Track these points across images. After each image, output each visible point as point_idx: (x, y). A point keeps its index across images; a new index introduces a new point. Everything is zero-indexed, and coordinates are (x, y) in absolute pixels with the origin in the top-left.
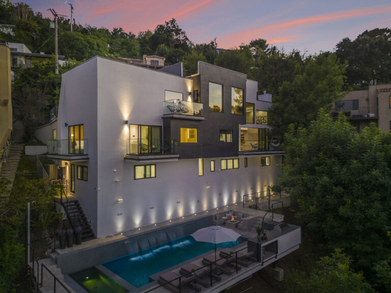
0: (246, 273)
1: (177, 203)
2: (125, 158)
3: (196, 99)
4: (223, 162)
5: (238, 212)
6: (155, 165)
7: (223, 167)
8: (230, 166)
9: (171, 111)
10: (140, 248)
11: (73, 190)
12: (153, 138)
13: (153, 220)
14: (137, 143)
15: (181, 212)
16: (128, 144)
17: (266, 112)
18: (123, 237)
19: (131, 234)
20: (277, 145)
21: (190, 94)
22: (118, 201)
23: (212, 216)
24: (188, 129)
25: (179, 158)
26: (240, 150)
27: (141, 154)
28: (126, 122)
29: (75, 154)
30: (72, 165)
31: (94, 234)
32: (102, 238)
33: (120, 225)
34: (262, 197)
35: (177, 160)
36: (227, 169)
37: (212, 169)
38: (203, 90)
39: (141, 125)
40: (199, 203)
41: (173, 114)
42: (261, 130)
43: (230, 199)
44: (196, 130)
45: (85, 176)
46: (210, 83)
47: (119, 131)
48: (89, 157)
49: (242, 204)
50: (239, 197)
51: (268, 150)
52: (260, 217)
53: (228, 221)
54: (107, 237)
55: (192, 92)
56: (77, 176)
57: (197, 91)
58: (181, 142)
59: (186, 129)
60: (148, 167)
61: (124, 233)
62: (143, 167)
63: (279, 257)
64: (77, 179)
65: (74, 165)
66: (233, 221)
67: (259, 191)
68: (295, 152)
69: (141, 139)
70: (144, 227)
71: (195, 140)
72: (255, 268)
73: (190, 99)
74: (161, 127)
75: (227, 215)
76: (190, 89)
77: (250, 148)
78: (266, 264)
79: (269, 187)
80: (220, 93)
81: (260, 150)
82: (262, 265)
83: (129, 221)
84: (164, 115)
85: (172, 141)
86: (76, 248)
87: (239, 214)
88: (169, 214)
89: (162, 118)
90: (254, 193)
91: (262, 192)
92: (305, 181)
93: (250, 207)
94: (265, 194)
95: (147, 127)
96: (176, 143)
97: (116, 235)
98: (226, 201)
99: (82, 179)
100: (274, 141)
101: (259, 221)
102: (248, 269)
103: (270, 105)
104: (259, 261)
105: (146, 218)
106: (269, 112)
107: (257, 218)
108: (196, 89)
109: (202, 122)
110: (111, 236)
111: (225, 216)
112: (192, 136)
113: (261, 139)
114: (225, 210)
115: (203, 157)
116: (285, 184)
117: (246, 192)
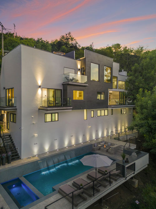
1: (71, 136)
2: (39, 109)
3: (83, 73)
4: (99, 112)
5: (108, 142)
6: (58, 113)
8: (103, 114)
9: (68, 80)
10: (48, 166)
11: (8, 128)
12: (56, 96)
13: (56, 147)
14: (47, 100)
15: (73, 142)
16: (41, 101)
17: (124, 82)
18: (38, 158)
19: (42, 156)
20: (130, 102)
21: (79, 70)
22: (35, 136)
23: (92, 144)
24: (78, 91)
25: (72, 109)
26: (109, 105)
27: (49, 107)
28: (40, 87)
29: (9, 106)
30: (8, 113)
31: (19, 156)
32: (25, 159)
34: (121, 132)
35: (71, 110)
36: (101, 116)
37: (92, 116)
38: (87, 68)
39: (49, 89)
40: (84, 136)
41: (69, 82)
42: (121, 92)
43: (103, 133)
44: (82, 92)
45: (14, 120)
46: (91, 64)
47: (35, 92)
48: (17, 108)
49: (110, 136)
50: (108, 132)
51: (125, 105)
52: (121, 146)
53: (102, 148)
54: (27, 158)
55: (81, 69)
56: (11, 120)
57: (84, 68)
58: (74, 99)
59: (76, 91)
60: (53, 115)
61: (38, 155)
62: (50, 114)
64: (11, 121)
65: (9, 113)
66: (105, 148)
67: (119, 129)
68: (143, 106)
69: (49, 97)
70: (51, 152)
71: (82, 98)
72: (122, 181)
73: (79, 73)
74: (61, 90)
75: (101, 143)
76: (79, 67)
77: (115, 103)
80: (97, 70)
81: (120, 104)
82: (126, 179)
83: (41, 148)
84: (64, 82)
85: (68, 98)
86: (7, 166)
87: (109, 143)
88: (66, 143)
89: (62, 84)
90: (117, 130)
91: (121, 130)
92: (150, 124)
93: (115, 139)
94: (123, 131)
95: (53, 90)
96: (71, 100)
97: (33, 157)
98: (100, 135)
99: (13, 122)
100: (128, 99)
101: (121, 148)
102: (117, 183)
103: (126, 78)
105: (52, 146)
106: (126, 82)
107: (120, 146)
108: (83, 67)
109: (86, 87)
110: (30, 158)
111: (100, 144)
112: (80, 96)
113: (121, 98)
114: (100, 140)
115: (87, 109)
116: (136, 125)
117: (112, 130)
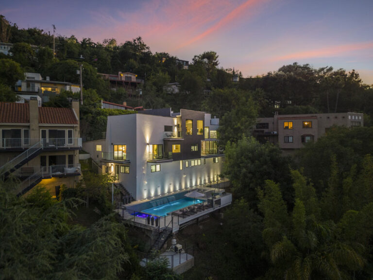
0: (207, 211)
1: (170, 184)
2: (147, 162)
4: (193, 162)
6: (160, 165)
7: (193, 164)
8: (196, 164)
9: (168, 137)
11: (118, 178)
12: (159, 150)
13: (159, 193)
15: (172, 189)
17: (216, 131)
18: (147, 200)
20: (222, 151)
21: (176, 126)
22: (145, 183)
26: (201, 155)
28: (148, 144)
30: (115, 165)
31: (135, 199)
33: (145, 195)
34: (214, 181)
37: (187, 166)
38: (183, 125)
39: (154, 144)
40: (180, 185)
43: (196, 182)
44: (179, 145)
48: (130, 161)
49: (203, 185)
50: (201, 181)
51: (217, 154)
56: (121, 171)
58: (173, 152)
59: (174, 145)
61: (147, 198)
62: (155, 166)
63: (221, 207)
64: (121, 173)
67: (212, 177)
71: (179, 151)
72: (211, 210)
73: (176, 129)
74: (162, 145)
76: (176, 123)
78: (215, 209)
79: (218, 175)
83: (149, 193)
84: (164, 138)
85: (169, 152)
88: (166, 190)
89: (163, 140)
90: (209, 179)
91: (214, 178)
93: (207, 186)
94: (216, 179)
95: (157, 145)
97: (144, 199)
98: (194, 183)
99: (125, 172)
100: (220, 148)
103: (218, 126)
104: (212, 207)
105: (156, 192)
106: (218, 130)
107: (210, 191)
108: (179, 123)
109: (182, 142)
112: (177, 148)
114: (194, 188)
115: (182, 160)
116: (226, 174)
117: (205, 178)
